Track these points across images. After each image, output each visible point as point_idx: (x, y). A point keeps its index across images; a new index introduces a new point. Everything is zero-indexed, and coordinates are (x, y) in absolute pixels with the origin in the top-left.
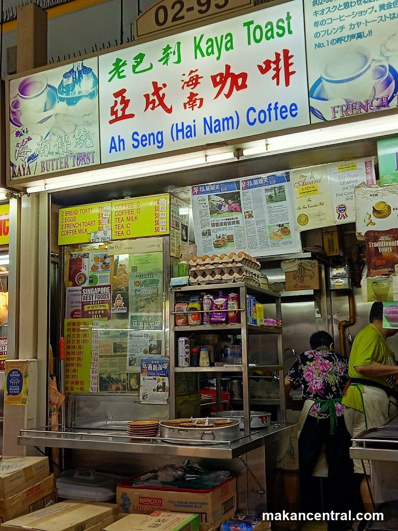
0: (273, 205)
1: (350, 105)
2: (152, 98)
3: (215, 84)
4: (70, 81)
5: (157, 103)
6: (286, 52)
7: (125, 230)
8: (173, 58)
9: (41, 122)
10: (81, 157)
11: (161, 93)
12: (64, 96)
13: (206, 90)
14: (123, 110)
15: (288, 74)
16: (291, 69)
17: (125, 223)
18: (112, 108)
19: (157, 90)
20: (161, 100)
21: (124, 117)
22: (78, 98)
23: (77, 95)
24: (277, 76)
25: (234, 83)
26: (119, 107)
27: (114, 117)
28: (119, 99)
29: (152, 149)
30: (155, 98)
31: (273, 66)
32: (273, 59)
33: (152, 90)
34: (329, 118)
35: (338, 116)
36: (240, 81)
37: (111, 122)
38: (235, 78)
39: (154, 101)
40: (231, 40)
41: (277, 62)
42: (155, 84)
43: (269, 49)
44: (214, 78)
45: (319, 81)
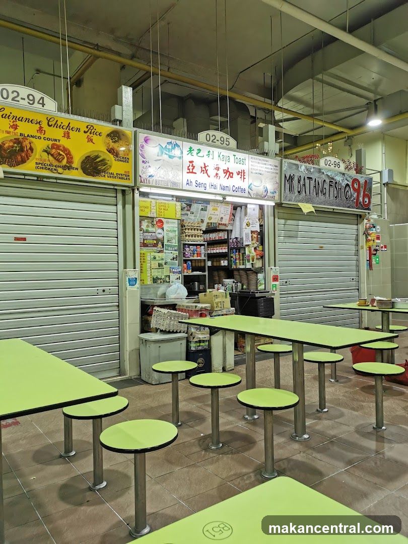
0: (202, 212)
1: (257, 194)
2: (203, 169)
3: (224, 173)
4: (170, 147)
5: (205, 172)
6: (244, 171)
7: (163, 214)
8: (211, 156)
9: (156, 161)
10: (174, 183)
11: (207, 168)
12: (167, 153)
13: (221, 173)
14: (193, 169)
15: (244, 178)
16: (245, 177)
17: (162, 211)
18: (188, 167)
19: (205, 167)
20: (207, 171)
21: (192, 172)
22: (174, 157)
23: (173, 155)
24: (241, 177)
25: (230, 175)
26: (191, 168)
27: (189, 171)
28: (191, 164)
29: (202, 189)
30: (204, 169)
31: (240, 174)
32: (241, 171)
33: (203, 166)
34: (252, 197)
35: (255, 197)
36: (231, 175)
37: (188, 173)
38: (230, 173)
39: (204, 171)
40: (229, 159)
41: (241, 173)
42: (205, 164)
43: (240, 167)
44: (224, 170)
45: (251, 184)
